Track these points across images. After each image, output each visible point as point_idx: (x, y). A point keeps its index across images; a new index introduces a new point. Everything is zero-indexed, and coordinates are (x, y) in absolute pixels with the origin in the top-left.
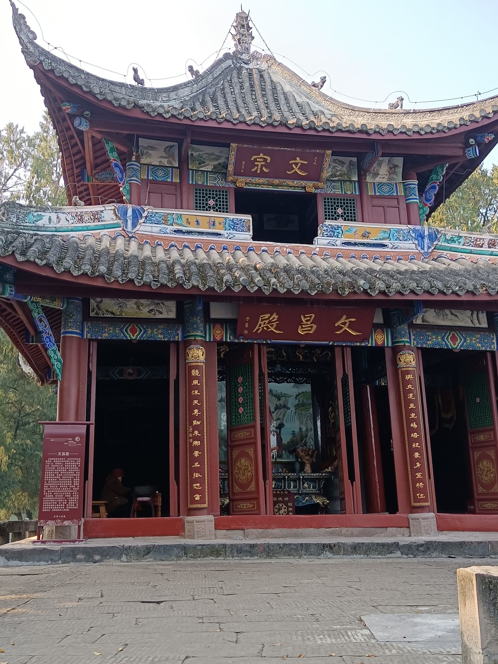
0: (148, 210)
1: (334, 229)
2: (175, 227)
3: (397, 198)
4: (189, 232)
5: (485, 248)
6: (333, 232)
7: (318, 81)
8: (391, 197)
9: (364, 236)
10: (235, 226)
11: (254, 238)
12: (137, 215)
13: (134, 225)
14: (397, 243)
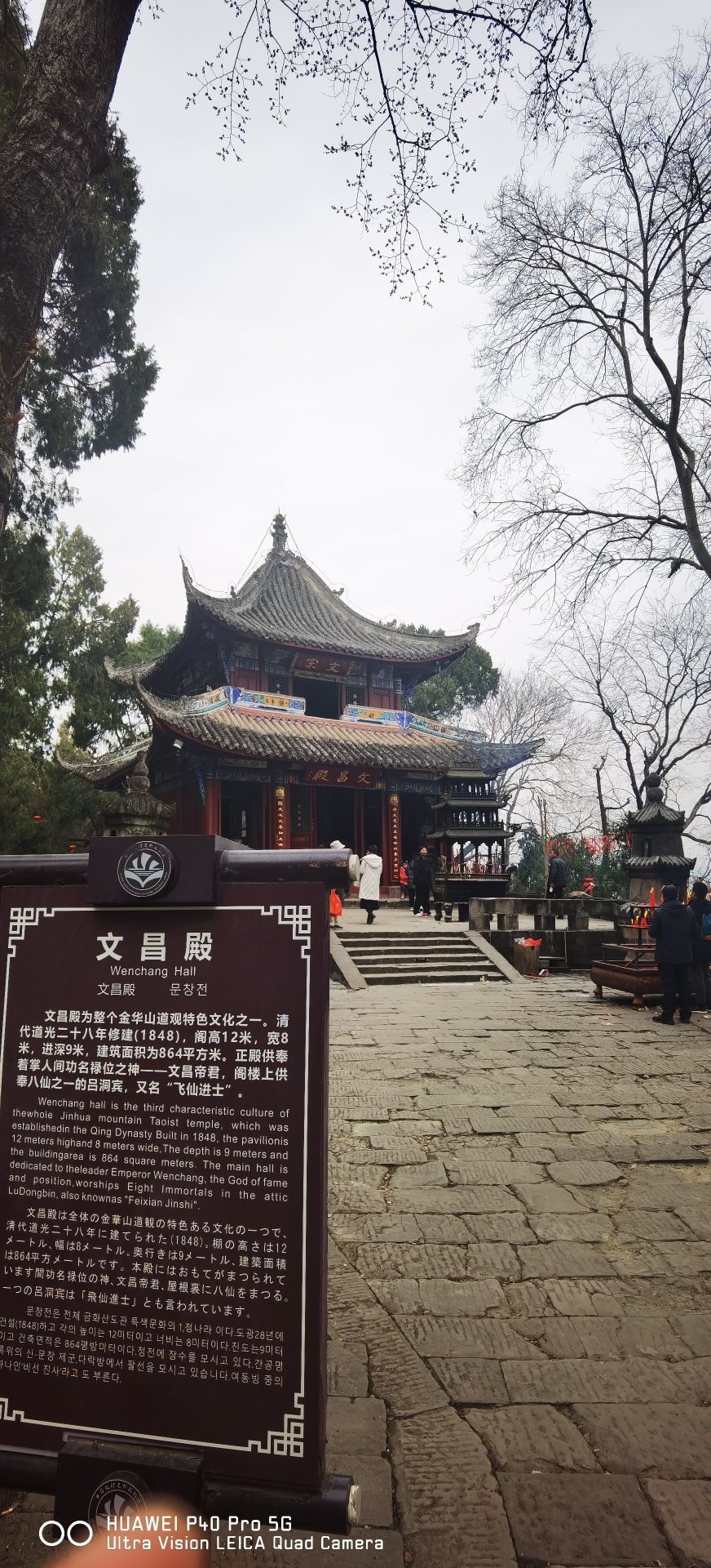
0: (243, 691)
1: (353, 711)
2: (260, 704)
3: (389, 690)
4: (268, 708)
5: (439, 732)
6: (353, 712)
7: (338, 590)
8: (385, 689)
9: (370, 716)
10: (295, 705)
11: (306, 714)
12: (236, 695)
13: (235, 702)
14: (388, 722)
